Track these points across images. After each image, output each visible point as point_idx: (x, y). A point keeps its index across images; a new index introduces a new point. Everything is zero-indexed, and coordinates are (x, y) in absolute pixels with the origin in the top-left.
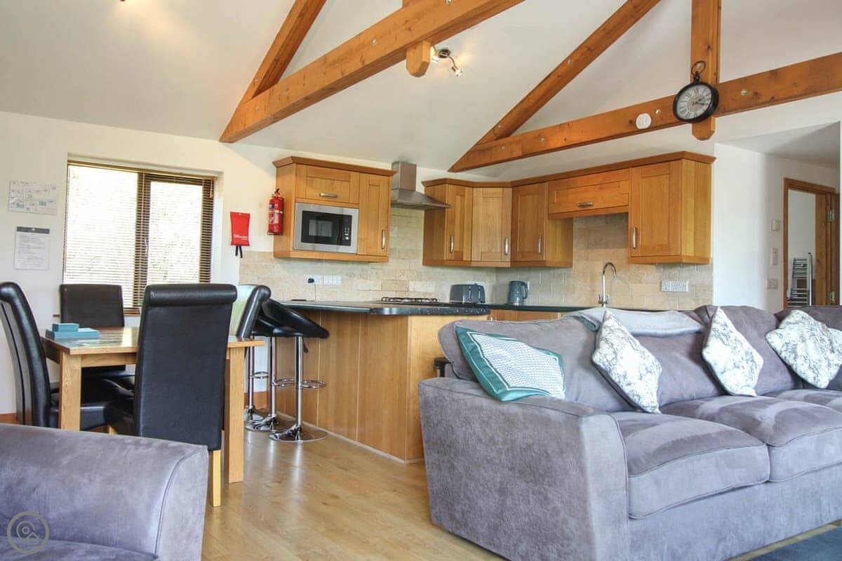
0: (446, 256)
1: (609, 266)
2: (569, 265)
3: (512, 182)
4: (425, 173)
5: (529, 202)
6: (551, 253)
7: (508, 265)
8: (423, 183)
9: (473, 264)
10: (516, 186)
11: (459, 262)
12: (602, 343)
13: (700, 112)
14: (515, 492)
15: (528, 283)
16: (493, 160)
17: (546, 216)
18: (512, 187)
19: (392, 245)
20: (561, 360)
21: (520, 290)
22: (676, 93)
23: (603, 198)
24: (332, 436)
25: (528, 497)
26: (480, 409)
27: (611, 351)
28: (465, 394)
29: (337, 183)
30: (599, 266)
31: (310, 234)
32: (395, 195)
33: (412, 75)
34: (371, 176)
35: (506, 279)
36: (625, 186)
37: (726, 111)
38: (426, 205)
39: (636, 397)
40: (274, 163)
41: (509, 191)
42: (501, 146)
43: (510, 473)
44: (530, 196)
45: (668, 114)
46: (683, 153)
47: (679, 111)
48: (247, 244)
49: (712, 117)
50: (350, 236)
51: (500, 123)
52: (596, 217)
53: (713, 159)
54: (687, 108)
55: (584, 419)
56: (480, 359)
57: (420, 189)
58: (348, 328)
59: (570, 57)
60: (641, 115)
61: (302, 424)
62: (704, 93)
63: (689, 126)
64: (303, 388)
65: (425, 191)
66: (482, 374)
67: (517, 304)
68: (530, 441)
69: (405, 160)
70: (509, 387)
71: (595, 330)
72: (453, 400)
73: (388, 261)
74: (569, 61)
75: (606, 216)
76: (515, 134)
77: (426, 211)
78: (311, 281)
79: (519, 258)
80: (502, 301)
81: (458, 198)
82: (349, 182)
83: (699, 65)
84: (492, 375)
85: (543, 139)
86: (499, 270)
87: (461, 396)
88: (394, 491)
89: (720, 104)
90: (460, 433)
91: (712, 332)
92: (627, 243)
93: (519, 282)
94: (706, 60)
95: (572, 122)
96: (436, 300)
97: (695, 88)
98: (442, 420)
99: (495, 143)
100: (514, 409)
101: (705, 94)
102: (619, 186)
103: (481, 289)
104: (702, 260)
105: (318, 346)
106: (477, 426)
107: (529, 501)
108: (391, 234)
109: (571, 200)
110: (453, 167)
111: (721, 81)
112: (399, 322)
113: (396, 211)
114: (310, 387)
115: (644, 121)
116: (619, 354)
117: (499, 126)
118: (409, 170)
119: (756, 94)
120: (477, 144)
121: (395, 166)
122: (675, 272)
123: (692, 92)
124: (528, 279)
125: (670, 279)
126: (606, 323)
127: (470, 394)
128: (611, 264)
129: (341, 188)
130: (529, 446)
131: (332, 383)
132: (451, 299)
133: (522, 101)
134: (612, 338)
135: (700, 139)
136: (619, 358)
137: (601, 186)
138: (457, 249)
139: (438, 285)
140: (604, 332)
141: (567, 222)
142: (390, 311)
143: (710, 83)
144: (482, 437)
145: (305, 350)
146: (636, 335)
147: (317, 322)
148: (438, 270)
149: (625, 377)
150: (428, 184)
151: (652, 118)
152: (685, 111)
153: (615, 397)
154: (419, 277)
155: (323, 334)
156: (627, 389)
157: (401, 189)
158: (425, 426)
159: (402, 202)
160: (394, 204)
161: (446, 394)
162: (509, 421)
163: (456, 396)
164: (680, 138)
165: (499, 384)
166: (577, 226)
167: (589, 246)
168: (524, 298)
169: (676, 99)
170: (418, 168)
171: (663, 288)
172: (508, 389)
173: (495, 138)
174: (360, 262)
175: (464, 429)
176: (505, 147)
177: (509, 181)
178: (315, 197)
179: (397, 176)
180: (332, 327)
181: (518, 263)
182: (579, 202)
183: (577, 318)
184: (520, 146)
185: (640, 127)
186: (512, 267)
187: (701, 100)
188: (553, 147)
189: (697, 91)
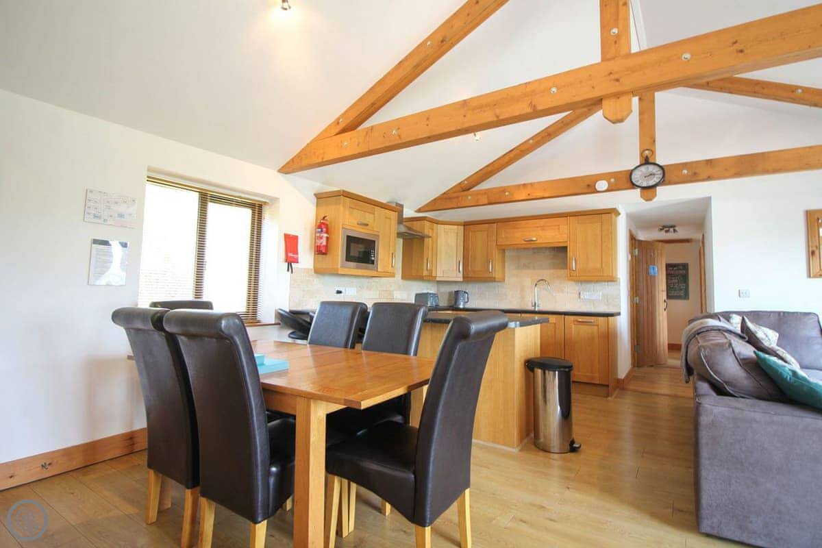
0: (423, 273)
2: (503, 280)
3: (465, 222)
5: (479, 237)
6: (498, 272)
7: (461, 279)
10: (467, 225)
13: (651, 183)
15: (469, 292)
16: (460, 206)
17: (495, 248)
18: (464, 225)
21: (463, 296)
22: (633, 168)
23: (545, 236)
29: (369, 215)
30: (531, 281)
31: (351, 255)
32: (397, 227)
33: (611, 122)
34: (386, 210)
36: (564, 229)
37: (670, 183)
40: (315, 195)
41: (462, 227)
44: (480, 233)
45: (622, 181)
46: (614, 209)
47: (634, 180)
48: (296, 261)
49: (659, 187)
50: (374, 257)
51: (466, 179)
53: (619, 213)
54: (636, 177)
59: (532, 138)
60: (600, 181)
62: (653, 169)
63: (639, 191)
67: (461, 306)
69: (395, 200)
73: (394, 277)
74: (531, 141)
76: (471, 190)
77: (404, 239)
79: (470, 275)
81: (431, 231)
82: (374, 214)
83: (647, 152)
85: (507, 194)
89: (666, 179)
92: (564, 266)
93: (462, 291)
95: (535, 183)
97: (646, 166)
99: (463, 193)
101: (655, 171)
102: (558, 229)
109: (519, 236)
110: (420, 209)
115: (602, 185)
117: (466, 182)
118: (401, 210)
119: (695, 173)
120: (444, 193)
123: (643, 169)
124: (470, 290)
125: (588, 290)
129: (369, 218)
132: (415, 301)
135: (647, 200)
137: (543, 228)
138: (430, 267)
139: (409, 293)
151: (609, 184)
152: (638, 181)
166: (509, 254)
167: (519, 268)
168: (466, 303)
169: (631, 172)
170: (404, 208)
171: (582, 296)
173: (461, 190)
176: (470, 197)
177: (463, 221)
178: (355, 225)
181: (467, 279)
182: (525, 238)
184: (485, 197)
185: (598, 189)
186: (463, 282)
187: (652, 174)
188: (517, 199)
189: (648, 168)
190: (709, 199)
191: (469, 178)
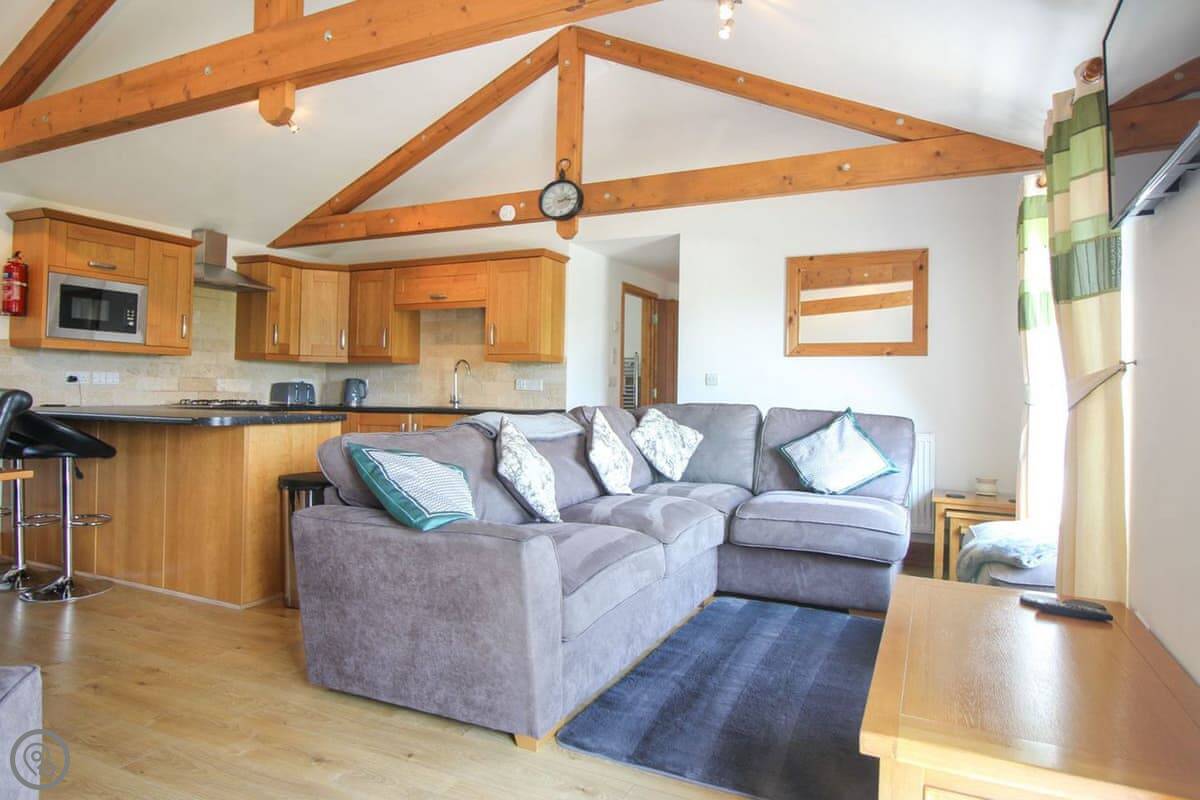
0: (268, 349)
1: (462, 363)
2: (415, 361)
3: (350, 266)
4: (237, 247)
5: (371, 290)
6: (398, 348)
7: (346, 360)
8: (235, 258)
9: (302, 359)
10: (356, 271)
11: (284, 356)
12: (505, 452)
13: (565, 211)
14: (432, 634)
15: (367, 382)
16: (329, 238)
17: (391, 307)
18: (351, 271)
19: (194, 335)
20: (465, 474)
21: (358, 389)
22: (542, 187)
23: (459, 290)
24: (119, 585)
25: (450, 636)
26: (386, 541)
27: (515, 460)
28: (365, 524)
29: (116, 251)
30: (450, 364)
31: (73, 316)
32: (199, 271)
33: (268, 121)
34: (167, 244)
35: (340, 376)
36: (482, 278)
37: (590, 213)
38: (240, 287)
39: (540, 508)
40: (11, 214)
41: (346, 276)
42: (338, 222)
43: (427, 612)
44: (372, 285)
45: (533, 208)
46: (543, 250)
47: (545, 207)
49: (576, 217)
50: (135, 321)
51: (337, 196)
52: (447, 310)
53: (568, 259)
54: (551, 204)
55: (525, 544)
56: (386, 482)
57: (232, 265)
58: (146, 442)
59: (425, 132)
60: (504, 207)
61: (73, 574)
62: (569, 191)
63: (554, 224)
64: (74, 527)
65: (238, 268)
66: (392, 500)
67: (354, 404)
68: (455, 574)
69: (210, 227)
70: (429, 514)
71: (494, 438)
72: (347, 533)
73: (190, 354)
74: (423, 137)
75: (459, 311)
76: (356, 210)
77: (238, 293)
78: (73, 379)
79: (359, 353)
80: (335, 400)
81: (283, 281)
82: (134, 250)
83: (564, 163)
84: (404, 500)
85: (392, 221)
86: (330, 366)
87: (359, 528)
88: (239, 648)
89: (584, 206)
90: (355, 573)
91: (595, 434)
92: (483, 339)
93: (356, 380)
94: (571, 158)
95: (428, 205)
96: (255, 401)
97: (561, 185)
98: (329, 558)
99: (333, 218)
100: (432, 539)
101: (570, 193)
102: (475, 279)
103: (310, 388)
104: (557, 360)
105: (97, 467)
106: (382, 564)
107: (451, 642)
108: (196, 320)
109: (422, 290)
110: (274, 241)
111: (584, 182)
112: (230, 434)
113: (198, 291)
114: (87, 524)
115: (508, 213)
116: (523, 463)
117: (337, 200)
118: (218, 242)
119: (618, 199)
120: (308, 218)
121: (197, 235)
122: (530, 370)
123: (557, 188)
124: (366, 377)
125: (524, 377)
126: (505, 430)
127: (371, 525)
128: (464, 361)
129: (119, 256)
130: (453, 580)
131: (120, 515)
132: (271, 400)
133: (367, 174)
134: (513, 446)
135: (564, 238)
136: (523, 468)
137: (455, 278)
138: (282, 341)
139: (255, 384)
140: (505, 440)
141: (414, 314)
142: (222, 422)
143: (575, 182)
144: (389, 575)
145: (78, 475)
146: (531, 441)
147: (93, 434)
148: (255, 366)
149: (530, 487)
150: (241, 260)
151: (516, 210)
152: (548, 209)
153: (518, 510)
154: (230, 374)
155: (108, 452)
156: (531, 501)
157: (206, 264)
158: (301, 567)
159: (208, 280)
160: (199, 283)
161: (336, 527)
162: (427, 553)
163: (350, 528)
164: (542, 235)
165: (417, 510)
166: (424, 318)
167: (438, 342)
168: (361, 398)
169: (541, 195)
170: (229, 240)
171: (517, 388)
172: (428, 516)
173: (331, 213)
174: (148, 355)
175: (361, 567)
176: (343, 225)
177: (347, 264)
178: (80, 267)
179: (201, 250)
180: (120, 443)
181: (356, 359)
182: (431, 293)
183: (471, 425)
184: (363, 225)
185: (504, 219)
186: (349, 363)
187: (567, 199)
188: (404, 230)
189: (563, 189)
190: (676, 239)
191: (340, 193)
